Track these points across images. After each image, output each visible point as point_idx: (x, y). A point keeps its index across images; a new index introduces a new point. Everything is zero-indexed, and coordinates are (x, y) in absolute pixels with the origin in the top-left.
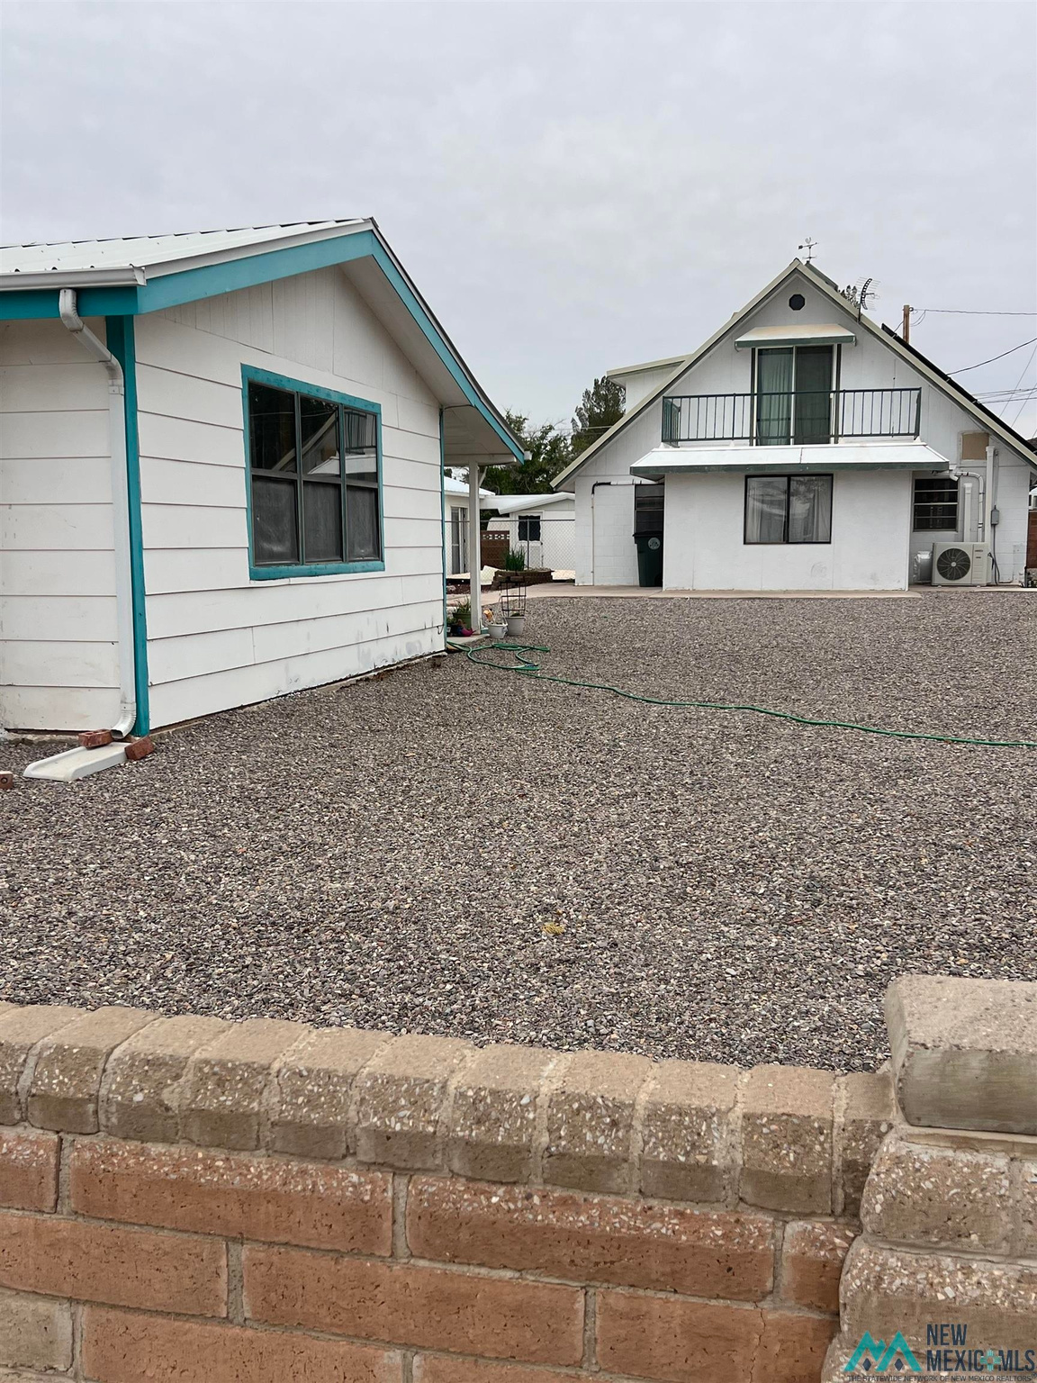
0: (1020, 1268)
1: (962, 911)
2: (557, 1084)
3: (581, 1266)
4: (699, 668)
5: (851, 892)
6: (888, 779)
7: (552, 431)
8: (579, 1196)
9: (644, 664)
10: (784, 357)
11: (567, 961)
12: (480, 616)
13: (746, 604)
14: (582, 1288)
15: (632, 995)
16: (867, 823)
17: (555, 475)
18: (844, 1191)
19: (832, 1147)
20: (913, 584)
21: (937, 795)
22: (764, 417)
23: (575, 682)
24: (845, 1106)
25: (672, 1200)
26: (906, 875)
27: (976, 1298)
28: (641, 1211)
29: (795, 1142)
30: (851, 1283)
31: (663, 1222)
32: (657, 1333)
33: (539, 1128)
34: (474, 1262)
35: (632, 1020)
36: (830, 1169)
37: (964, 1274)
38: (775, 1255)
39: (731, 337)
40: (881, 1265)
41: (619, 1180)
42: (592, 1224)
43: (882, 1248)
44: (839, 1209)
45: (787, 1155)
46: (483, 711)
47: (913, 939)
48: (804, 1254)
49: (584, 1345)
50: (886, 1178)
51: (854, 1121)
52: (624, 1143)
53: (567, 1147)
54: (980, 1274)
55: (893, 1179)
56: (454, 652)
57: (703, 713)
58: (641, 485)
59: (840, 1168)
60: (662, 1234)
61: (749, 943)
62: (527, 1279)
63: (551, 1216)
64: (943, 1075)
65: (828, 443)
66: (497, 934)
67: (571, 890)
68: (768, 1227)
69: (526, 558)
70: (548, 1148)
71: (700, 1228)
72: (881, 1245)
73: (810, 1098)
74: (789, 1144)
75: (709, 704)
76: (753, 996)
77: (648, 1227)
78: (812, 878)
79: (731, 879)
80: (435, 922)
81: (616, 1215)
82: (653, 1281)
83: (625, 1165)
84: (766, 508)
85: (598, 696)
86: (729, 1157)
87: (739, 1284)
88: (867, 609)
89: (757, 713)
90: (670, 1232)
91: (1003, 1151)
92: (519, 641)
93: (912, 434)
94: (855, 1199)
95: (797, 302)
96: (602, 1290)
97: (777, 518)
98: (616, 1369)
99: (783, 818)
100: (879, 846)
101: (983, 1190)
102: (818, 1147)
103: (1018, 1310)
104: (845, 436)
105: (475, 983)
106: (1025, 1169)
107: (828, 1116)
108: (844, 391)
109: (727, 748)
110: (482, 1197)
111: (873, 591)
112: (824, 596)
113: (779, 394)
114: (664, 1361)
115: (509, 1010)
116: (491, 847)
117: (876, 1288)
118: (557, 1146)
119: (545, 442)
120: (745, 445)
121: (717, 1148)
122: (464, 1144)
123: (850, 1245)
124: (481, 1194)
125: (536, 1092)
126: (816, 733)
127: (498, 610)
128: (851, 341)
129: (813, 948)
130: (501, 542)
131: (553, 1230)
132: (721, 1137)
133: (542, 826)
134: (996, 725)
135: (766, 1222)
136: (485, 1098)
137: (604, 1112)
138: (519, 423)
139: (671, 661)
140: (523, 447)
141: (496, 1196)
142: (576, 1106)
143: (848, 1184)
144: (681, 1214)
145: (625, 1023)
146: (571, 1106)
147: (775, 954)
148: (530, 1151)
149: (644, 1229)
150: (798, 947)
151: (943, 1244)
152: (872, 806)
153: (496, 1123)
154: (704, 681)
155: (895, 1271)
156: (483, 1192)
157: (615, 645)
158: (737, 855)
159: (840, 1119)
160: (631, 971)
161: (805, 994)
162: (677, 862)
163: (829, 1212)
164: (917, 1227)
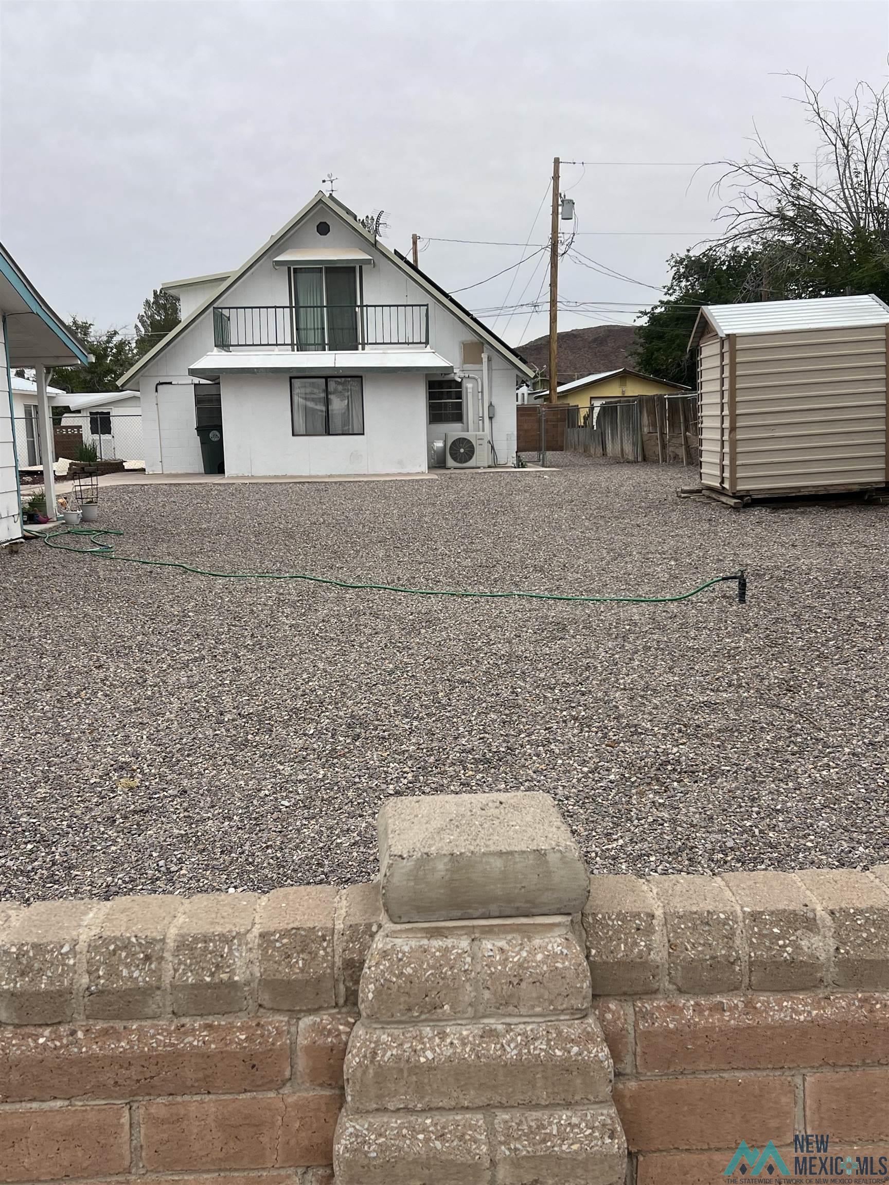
0: (482, 1026)
1: (470, 732)
2: (95, 931)
3: (124, 1085)
4: (258, 544)
5: (384, 725)
6: (414, 630)
7: (117, 336)
8: (119, 1025)
9: (210, 542)
10: (315, 276)
11: (141, 811)
12: (55, 505)
13: (297, 488)
14: (126, 1104)
15: (199, 834)
16: (396, 667)
17: (122, 374)
18: (345, 985)
19: (333, 951)
20: (431, 467)
21: (450, 640)
22: (302, 326)
23: (147, 561)
24: (345, 914)
25: (202, 1015)
26: (427, 707)
27: (450, 1056)
28: (175, 1030)
29: (303, 951)
30: (352, 1061)
31: (194, 1036)
32: (195, 1131)
33: (79, 972)
34: (26, 1099)
35: (199, 856)
36: (332, 968)
37: (440, 1038)
38: (290, 1048)
39: (270, 257)
40: (375, 1042)
41: (154, 1006)
42: (132, 1047)
43: (376, 1029)
44: (341, 1001)
45: (297, 962)
46: (60, 592)
47: (432, 759)
48: (314, 1043)
49: (131, 1152)
50: (376, 970)
51: (351, 926)
52: (157, 974)
53: (106, 985)
54: (452, 1036)
55: (382, 971)
56: (32, 538)
57: (262, 583)
58: (199, 384)
59: (341, 966)
60: (194, 1046)
61: (300, 777)
62: (75, 1106)
63: (94, 1047)
64: (416, 879)
65: (357, 349)
66: (75, 794)
67: (145, 747)
68: (285, 1026)
69: (98, 450)
70: (88, 989)
71: (227, 1036)
72: (375, 1026)
73: (316, 911)
74: (298, 953)
75: (267, 575)
76: (304, 822)
77: (182, 1042)
78: (352, 717)
79: (286, 724)
80: (16, 789)
81: (152, 1037)
82: (188, 1088)
83: (158, 992)
84: (310, 404)
85: (168, 573)
86: (248, 972)
87: (263, 1077)
88: (396, 489)
89: (307, 580)
90: (200, 1043)
91: (466, 934)
92: (94, 526)
93: (423, 343)
94: (354, 990)
95: (323, 229)
96: (145, 1103)
97: (320, 413)
98: (161, 1169)
99: (329, 668)
100: (406, 685)
101: (451, 968)
102: (322, 952)
103: (482, 1060)
104: (371, 344)
105: (54, 840)
106: (483, 946)
107: (330, 925)
108: (367, 306)
109: (283, 612)
110: (30, 1040)
111: (400, 474)
112: (361, 479)
113: (314, 307)
114: (204, 1153)
115: (87, 861)
116: (70, 716)
117: (372, 1062)
118: (97, 985)
119: (111, 345)
120: (287, 350)
121: (238, 966)
122: (9, 996)
123: (352, 1029)
124: (29, 1037)
125: (75, 941)
126: (356, 595)
127: (72, 498)
128: (370, 263)
129: (353, 776)
130: (73, 435)
131: (97, 1058)
132: (241, 955)
133: (118, 692)
134: (496, 581)
135: (282, 1021)
136: (28, 951)
137: (138, 949)
138: (85, 328)
139: (234, 538)
140: (86, 350)
141: (43, 1037)
142: (112, 947)
143: (348, 979)
144: (209, 1027)
145: (193, 860)
146: (107, 948)
147: (322, 783)
148: (72, 993)
149: (178, 1044)
150: (342, 776)
151: (423, 1017)
152: (400, 653)
153: (39, 973)
154: (263, 555)
155: (387, 1045)
156: (30, 1035)
157: (183, 527)
158: (291, 703)
159: (339, 926)
160: (198, 813)
161: (347, 815)
162: (239, 714)
163: (334, 1005)
164: (401, 1007)
